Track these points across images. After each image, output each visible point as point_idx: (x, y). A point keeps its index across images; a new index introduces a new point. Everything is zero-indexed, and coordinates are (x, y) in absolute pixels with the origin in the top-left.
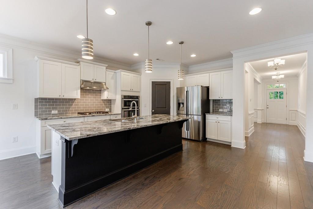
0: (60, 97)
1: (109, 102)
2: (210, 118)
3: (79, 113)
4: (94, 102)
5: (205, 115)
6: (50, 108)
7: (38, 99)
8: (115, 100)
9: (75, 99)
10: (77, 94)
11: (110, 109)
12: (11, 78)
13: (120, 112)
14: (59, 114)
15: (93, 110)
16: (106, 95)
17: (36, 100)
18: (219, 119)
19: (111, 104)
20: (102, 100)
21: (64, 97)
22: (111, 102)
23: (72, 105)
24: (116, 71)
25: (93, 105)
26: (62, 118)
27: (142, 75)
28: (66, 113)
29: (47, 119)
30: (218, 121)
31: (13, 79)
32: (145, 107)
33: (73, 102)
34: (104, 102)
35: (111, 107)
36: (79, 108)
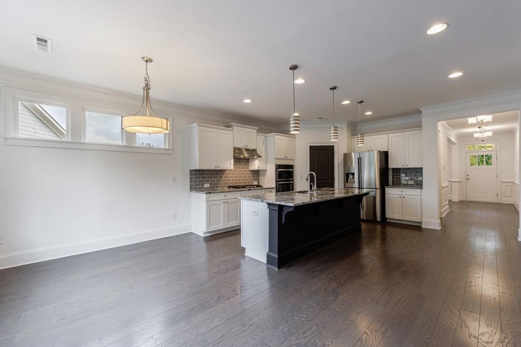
0: (216, 168)
1: (257, 173)
2: (391, 192)
3: (229, 187)
4: (242, 174)
5: (385, 188)
6: (202, 181)
7: (192, 170)
8: (265, 171)
9: (224, 170)
10: (230, 165)
11: (259, 182)
12: (171, 148)
13: (274, 186)
14: (211, 187)
15: (241, 183)
16: (256, 165)
17: (191, 171)
18: (404, 193)
19: (259, 176)
20: (250, 170)
21: (220, 168)
22: (259, 174)
23: (221, 177)
24: (268, 135)
25: (241, 177)
26: (223, 192)
27: (296, 139)
28: (217, 187)
29: (210, 193)
30: (403, 196)
31: (173, 150)
32: (301, 179)
33: (223, 174)
34: (252, 174)
35: (259, 179)
36: (228, 180)
